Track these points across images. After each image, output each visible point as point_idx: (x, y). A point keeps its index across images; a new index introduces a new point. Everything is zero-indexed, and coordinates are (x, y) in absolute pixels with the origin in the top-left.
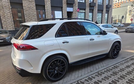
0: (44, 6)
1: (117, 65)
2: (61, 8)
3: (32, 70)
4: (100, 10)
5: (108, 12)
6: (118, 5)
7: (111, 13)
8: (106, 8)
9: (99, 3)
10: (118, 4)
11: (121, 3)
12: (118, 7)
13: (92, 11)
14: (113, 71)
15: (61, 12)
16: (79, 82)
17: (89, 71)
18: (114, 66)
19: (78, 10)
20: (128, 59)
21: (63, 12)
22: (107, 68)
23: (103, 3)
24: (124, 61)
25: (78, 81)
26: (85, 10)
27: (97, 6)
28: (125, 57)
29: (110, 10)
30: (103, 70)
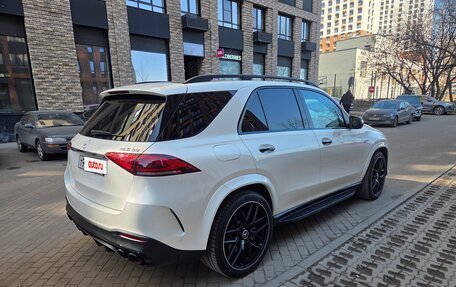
0: (105, 32)
1: (391, 216)
2: (163, 42)
3: (181, 239)
4: (286, 58)
5: (306, 63)
6: (329, 45)
7: (316, 69)
8: (302, 51)
9: (280, 34)
10: (328, 42)
11: (335, 40)
12: (327, 51)
13: (261, 57)
14: (388, 233)
15: (164, 56)
16: (314, 269)
17: (326, 239)
18: (385, 221)
19: (220, 53)
20: (409, 198)
21: (172, 56)
22: (369, 226)
23: (292, 37)
24: (402, 204)
25: (309, 269)
26: (240, 52)
27: (275, 43)
28: (400, 195)
29: (312, 59)
30: (361, 232)
